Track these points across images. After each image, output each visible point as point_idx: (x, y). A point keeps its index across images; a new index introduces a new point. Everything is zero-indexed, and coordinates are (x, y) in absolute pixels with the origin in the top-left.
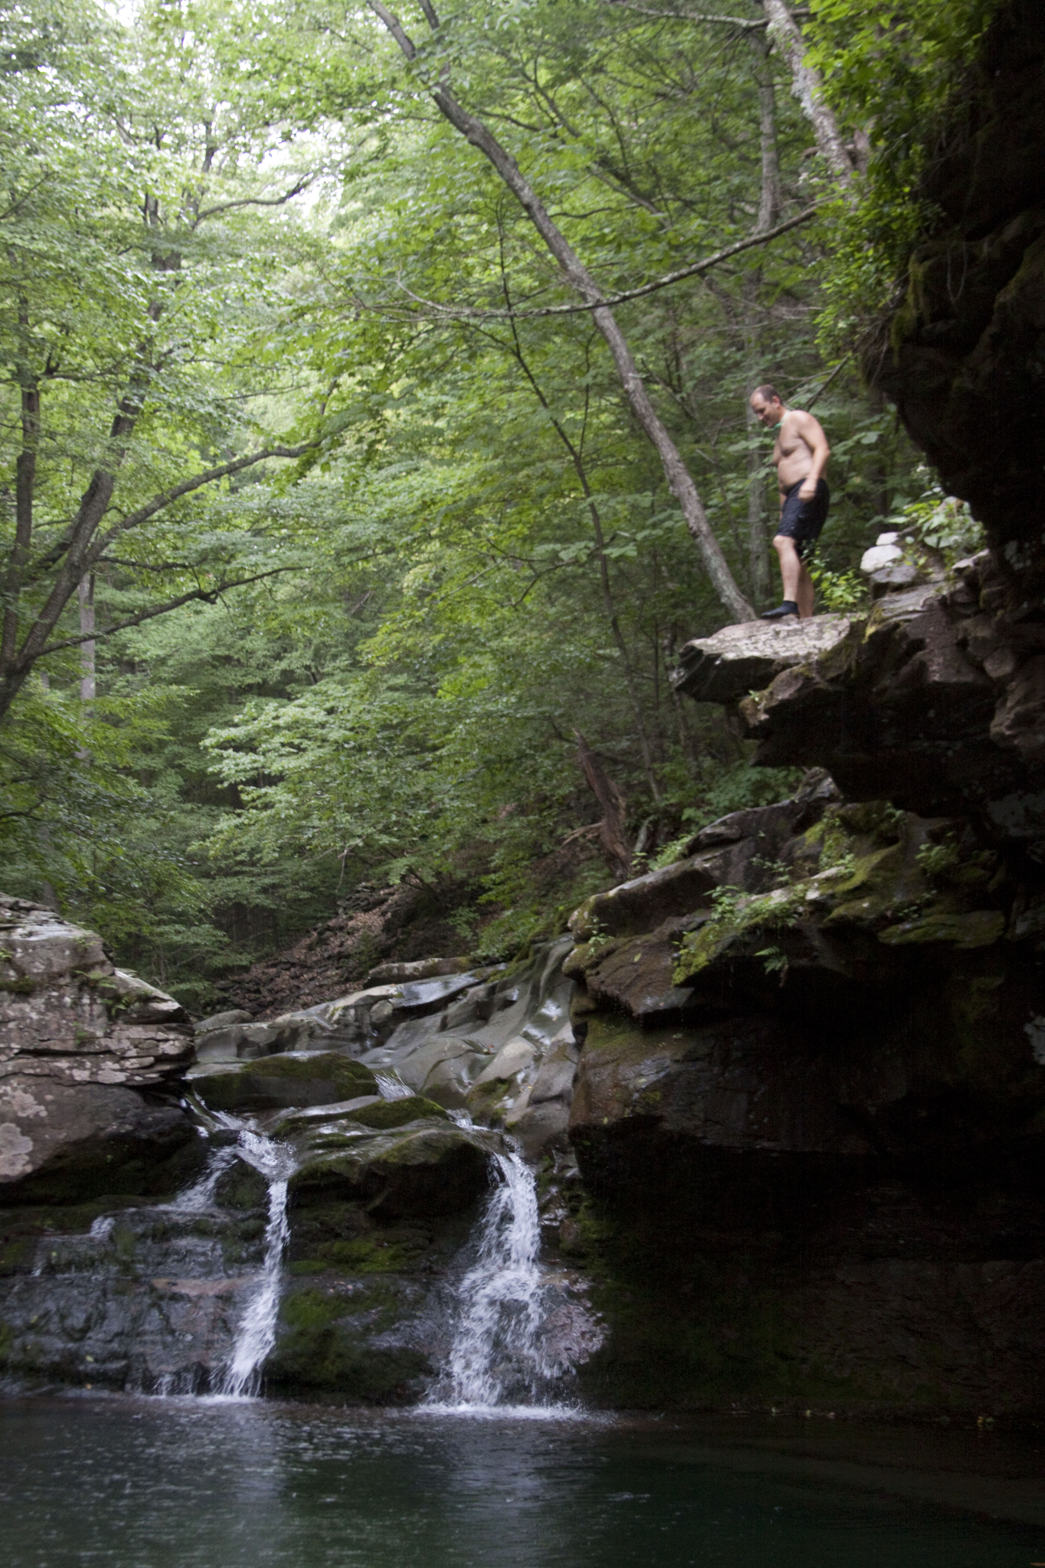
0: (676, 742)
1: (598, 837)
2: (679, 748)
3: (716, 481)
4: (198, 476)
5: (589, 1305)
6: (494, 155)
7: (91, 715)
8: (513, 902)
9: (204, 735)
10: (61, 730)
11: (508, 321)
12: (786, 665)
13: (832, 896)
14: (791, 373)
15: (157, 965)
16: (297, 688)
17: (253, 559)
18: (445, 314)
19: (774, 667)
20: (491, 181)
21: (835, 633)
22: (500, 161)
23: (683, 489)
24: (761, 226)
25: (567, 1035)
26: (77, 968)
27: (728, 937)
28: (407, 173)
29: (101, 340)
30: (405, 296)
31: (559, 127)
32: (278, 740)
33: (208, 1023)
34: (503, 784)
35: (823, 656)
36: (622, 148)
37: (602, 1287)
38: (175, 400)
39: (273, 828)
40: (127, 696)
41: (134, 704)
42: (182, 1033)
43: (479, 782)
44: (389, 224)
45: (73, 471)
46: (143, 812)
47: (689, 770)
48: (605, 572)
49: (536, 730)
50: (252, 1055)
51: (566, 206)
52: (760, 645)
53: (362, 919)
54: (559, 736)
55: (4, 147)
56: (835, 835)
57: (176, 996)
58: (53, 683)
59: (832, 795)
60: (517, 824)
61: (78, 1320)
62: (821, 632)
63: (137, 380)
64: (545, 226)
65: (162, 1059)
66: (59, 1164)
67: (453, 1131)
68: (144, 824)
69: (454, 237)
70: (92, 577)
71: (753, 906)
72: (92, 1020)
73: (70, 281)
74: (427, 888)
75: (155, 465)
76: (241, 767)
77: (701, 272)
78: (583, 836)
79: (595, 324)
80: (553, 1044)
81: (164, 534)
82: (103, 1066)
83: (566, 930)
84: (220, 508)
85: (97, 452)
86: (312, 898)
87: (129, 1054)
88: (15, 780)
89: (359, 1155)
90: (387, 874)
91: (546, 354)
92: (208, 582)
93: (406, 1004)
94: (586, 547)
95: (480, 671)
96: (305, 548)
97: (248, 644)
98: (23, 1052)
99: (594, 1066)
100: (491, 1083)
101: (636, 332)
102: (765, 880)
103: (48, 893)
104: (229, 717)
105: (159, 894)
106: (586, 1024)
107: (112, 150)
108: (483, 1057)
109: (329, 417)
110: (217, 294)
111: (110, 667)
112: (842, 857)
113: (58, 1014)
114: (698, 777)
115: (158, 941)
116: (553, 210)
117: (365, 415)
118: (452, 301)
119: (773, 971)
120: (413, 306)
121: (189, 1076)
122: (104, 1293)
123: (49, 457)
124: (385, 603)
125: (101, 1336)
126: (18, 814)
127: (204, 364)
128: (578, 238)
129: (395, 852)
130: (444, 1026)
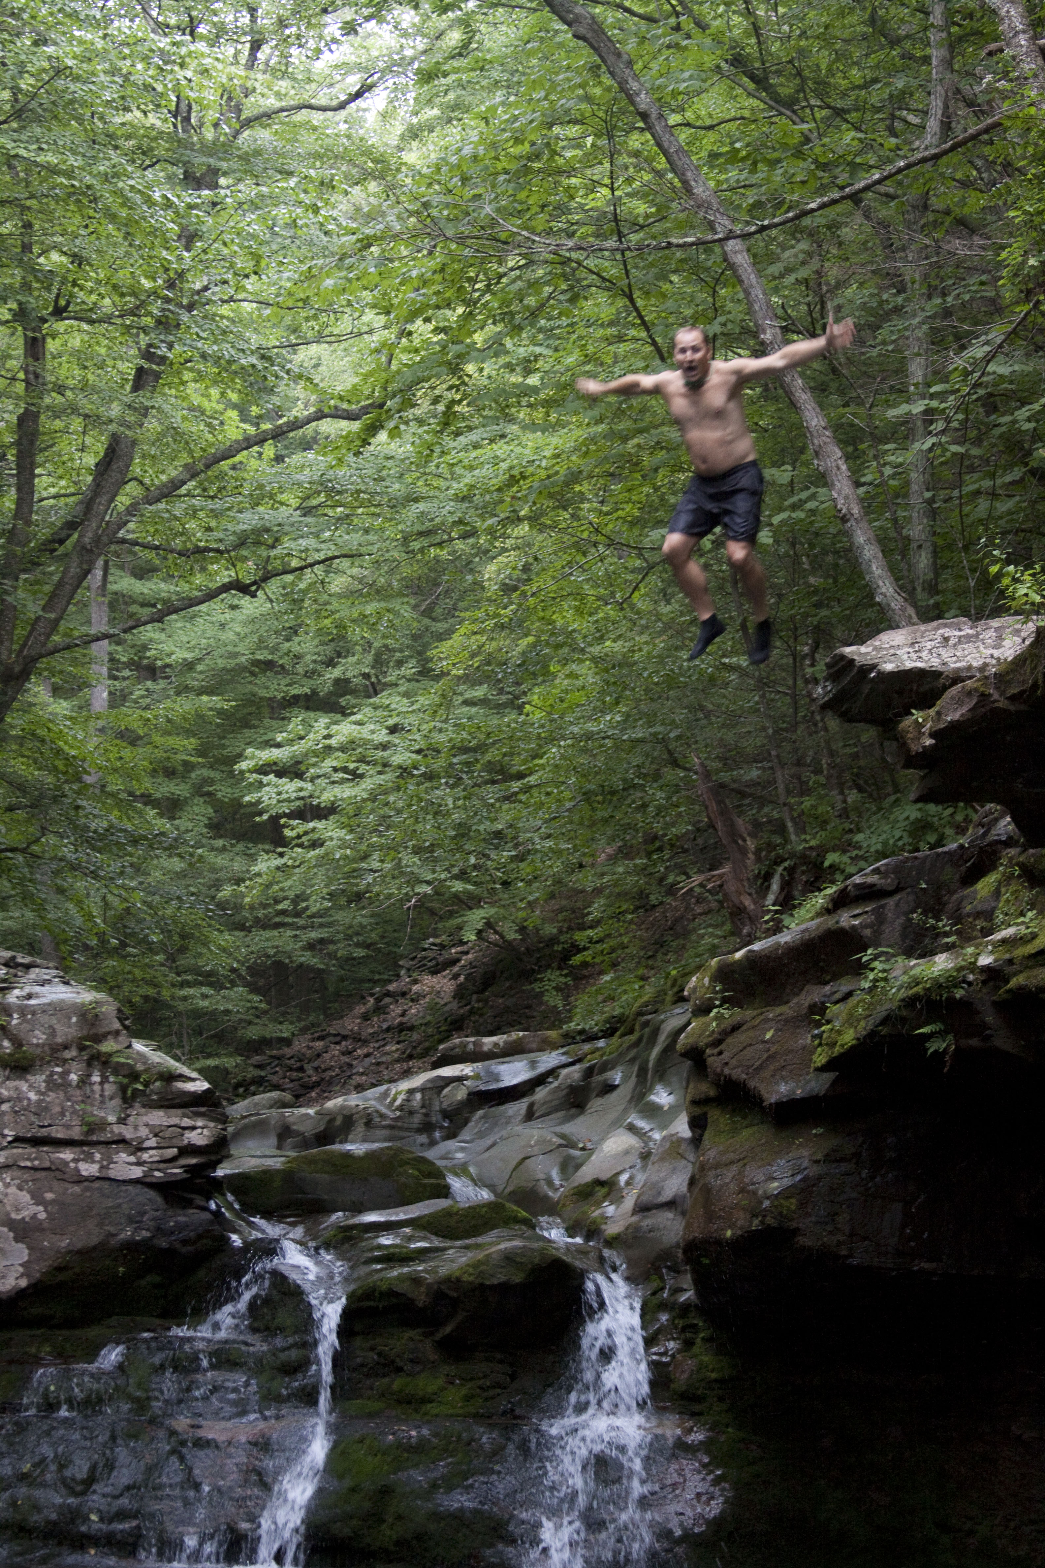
0: (818, 771)
1: (721, 886)
2: (822, 780)
3: (871, 453)
4: (237, 441)
5: (706, 1460)
6: (604, 52)
7: (102, 730)
8: (614, 965)
9: (240, 756)
10: (66, 748)
11: (618, 256)
12: (957, 678)
13: (1010, 962)
14: (962, 320)
15: (179, 1035)
16: (354, 702)
17: (303, 543)
18: (542, 246)
19: (942, 681)
20: (600, 83)
21: (1018, 640)
22: (611, 59)
23: (830, 462)
24: (929, 139)
25: (682, 1127)
26: (86, 1038)
27: (881, 1011)
28: (496, 73)
29: (121, 273)
30: (494, 223)
31: (682, 18)
32: (329, 763)
33: (239, 1108)
34: (606, 821)
35: (1002, 668)
36: (759, 43)
37: (723, 1438)
38: (212, 349)
39: (322, 870)
40: (147, 708)
41: (156, 717)
42: (212, 1119)
43: (576, 818)
44: (474, 136)
45: (84, 433)
46: (165, 849)
47: (832, 806)
49: (647, 755)
50: (294, 1147)
51: (689, 115)
52: (924, 654)
53: (429, 982)
54: (675, 763)
55: (7, 37)
56: (1013, 887)
57: (205, 1073)
58: (57, 691)
59: (1010, 838)
60: (621, 870)
61: (80, 1469)
62: (1000, 638)
63: (165, 324)
64: (665, 138)
65: (187, 1150)
66: (61, 1277)
67: (541, 1244)
68: (165, 864)
69: (554, 153)
70: (106, 563)
71: (912, 973)
72: (103, 1102)
73: (85, 201)
74: (508, 945)
75: (185, 427)
76: (284, 796)
77: (855, 198)
78: (701, 885)
79: (725, 258)
80: (664, 1139)
81: (195, 511)
82: (115, 1158)
83: (681, 999)
84: (264, 480)
85: (115, 410)
86: (367, 957)
87: (147, 1144)
88: (10, 809)
89: (425, 1271)
90: (460, 928)
91: (664, 295)
92: (247, 571)
93: (483, 1088)
95: (579, 683)
96: (367, 531)
97: (294, 646)
98: (18, 1139)
99: (717, 1166)
100: (587, 1185)
101: (775, 269)
102: (927, 941)
103: (48, 947)
104: (270, 735)
105: (183, 950)
106: (705, 1114)
107: (138, 41)
108: (578, 1153)
109: (398, 372)
110: (263, 220)
111: (126, 673)
112: (1022, 914)
113: (62, 1095)
114: (844, 814)
115: (181, 1006)
116: (674, 119)
117: (444, 369)
118: (549, 232)
119: (936, 1052)
120: (503, 236)
121: (220, 1173)
122: (113, 1438)
123: (56, 416)
124: (461, 599)
125: (108, 1490)
126: (13, 850)
127: (245, 304)
128: (704, 154)
129: (470, 902)
130: (530, 1116)
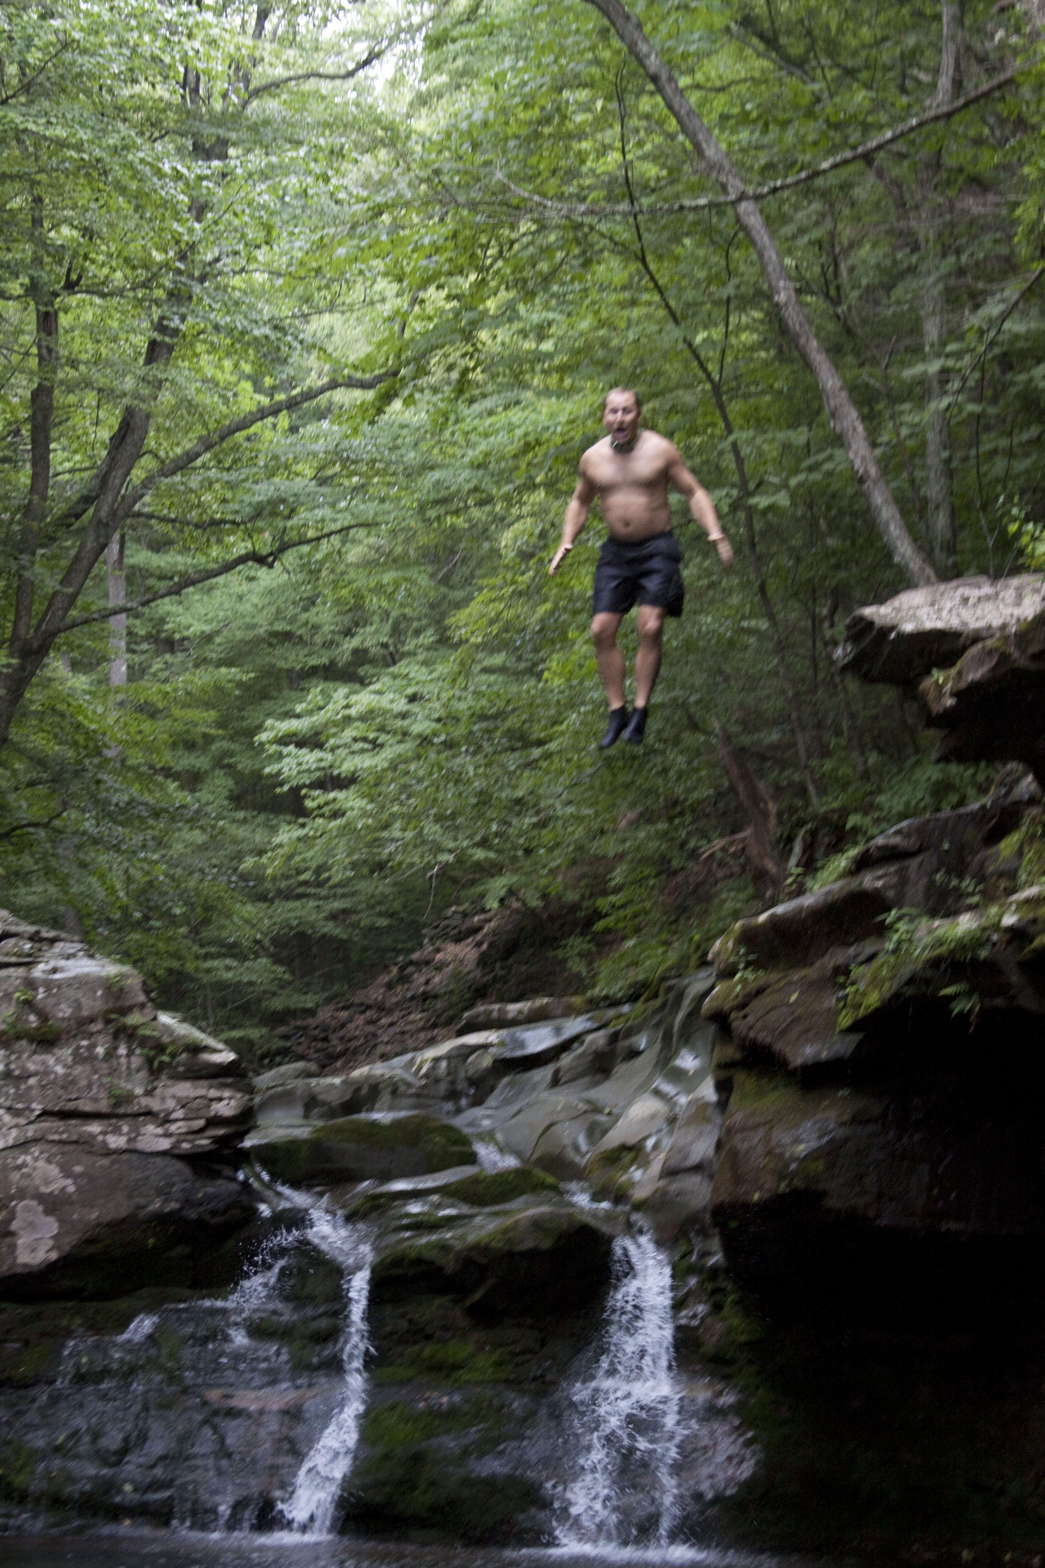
0: (838, 733)
1: (743, 849)
2: (842, 741)
3: (887, 413)
4: (251, 413)
5: (737, 1423)
6: (613, 15)
7: (121, 704)
8: (637, 930)
9: (259, 728)
10: (86, 723)
11: (631, 220)
12: (976, 637)
13: (1034, 922)
14: (977, 278)
15: (204, 1008)
16: (372, 671)
17: (319, 513)
18: (554, 212)
19: (962, 641)
20: (609, 46)
21: (1037, 600)
22: (620, 22)
23: (846, 424)
24: (940, 97)
25: (708, 1091)
26: (111, 1011)
27: (906, 972)
28: (504, 39)
29: (132, 246)
30: (505, 189)
32: (349, 733)
33: (265, 1079)
34: (626, 786)
35: (1023, 627)
37: (752, 1401)
38: (225, 320)
39: (343, 842)
40: (166, 681)
41: (175, 690)
42: (239, 1090)
43: (597, 784)
44: (484, 102)
45: (98, 407)
46: (187, 822)
47: (854, 768)
48: (750, 526)
50: (321, 1116)
51: (699, 77)
52: (944, 614)
53: (451, 951)
54: (695, 727)
56: (1036, 846)
57: (231, 1044)
58: (75, 666)
59: (1033, 797)
60: (641, 835)
61: (113, 1440)
62: (1020, 597)
63: (178, 296)
64: (676, 101)
65: (215, 1121)
66: (91, 1250)
67: (568, 1209)
68: (187, 837)
69: (563, 117)
70: (123, 537)
71: (937, 933)
72: (129, 1075)
73: (95, 174)
74: (532, 913)
75: (199, 399)
76: (304, 767)
77: (867, 158)
78: (723, 849)
79: (738, 220)
80: (690, 1103)
81: (211, 484)
82: (143, 1130)
83: (704, 963)
84: (278, 451)
85: (129, 383)
86: (390, 926)
87: (174, 1116)
88: (31, 784)
89: (454, 1238)
90: (482, 896)
91: (677, 259)
92: (265, 542)
93: (509, 1054)
94: (727, 495)
96: (381, 500)
97: (312, 616)
98: (45, 1113)
99: (743, 1129)
100: (614, 1150)
101: (788, 230)
102: (950, 901)
103: (71, 921)
104: (288, 707)
105: (206, 922)
106: (731, 1078)
107: (145, 13)
108: (604, 1118)
109: (412, 340)
110: (273, 189)
111: (145, 646)
113: (88, 1068)
114: (866, 775)
115: (206, 979)
116: (684, 81)
117: (458, 336)
118: (562, 195)
119: (960, 1014)
120: (515, 202)
121: (248, 1143)
122: (146, 1408)
123: (70, 390)
124: (479, 565)
125: (142, 1460)
126: (36, 825)
127: (257, 275)
128: (715, 115)
129: (492, 870)
130: (555, 1082)
